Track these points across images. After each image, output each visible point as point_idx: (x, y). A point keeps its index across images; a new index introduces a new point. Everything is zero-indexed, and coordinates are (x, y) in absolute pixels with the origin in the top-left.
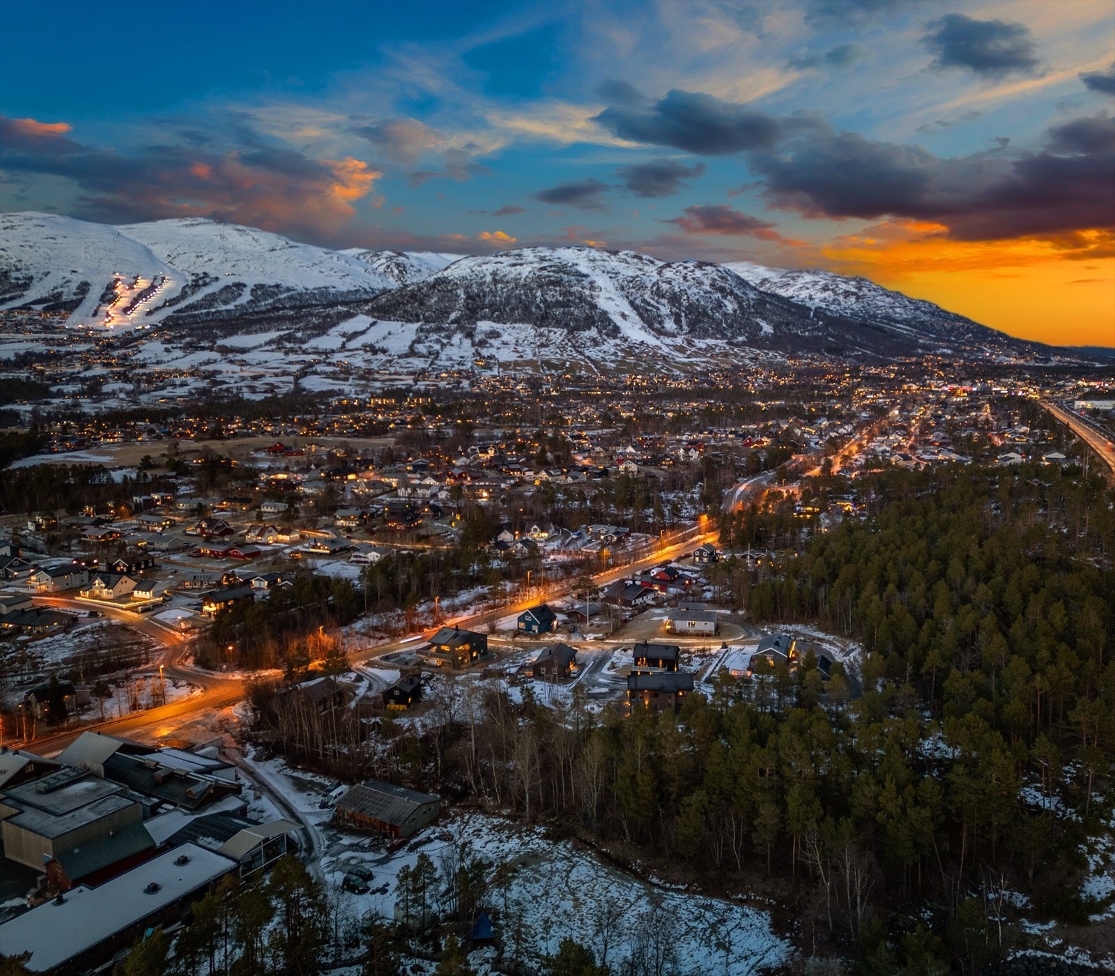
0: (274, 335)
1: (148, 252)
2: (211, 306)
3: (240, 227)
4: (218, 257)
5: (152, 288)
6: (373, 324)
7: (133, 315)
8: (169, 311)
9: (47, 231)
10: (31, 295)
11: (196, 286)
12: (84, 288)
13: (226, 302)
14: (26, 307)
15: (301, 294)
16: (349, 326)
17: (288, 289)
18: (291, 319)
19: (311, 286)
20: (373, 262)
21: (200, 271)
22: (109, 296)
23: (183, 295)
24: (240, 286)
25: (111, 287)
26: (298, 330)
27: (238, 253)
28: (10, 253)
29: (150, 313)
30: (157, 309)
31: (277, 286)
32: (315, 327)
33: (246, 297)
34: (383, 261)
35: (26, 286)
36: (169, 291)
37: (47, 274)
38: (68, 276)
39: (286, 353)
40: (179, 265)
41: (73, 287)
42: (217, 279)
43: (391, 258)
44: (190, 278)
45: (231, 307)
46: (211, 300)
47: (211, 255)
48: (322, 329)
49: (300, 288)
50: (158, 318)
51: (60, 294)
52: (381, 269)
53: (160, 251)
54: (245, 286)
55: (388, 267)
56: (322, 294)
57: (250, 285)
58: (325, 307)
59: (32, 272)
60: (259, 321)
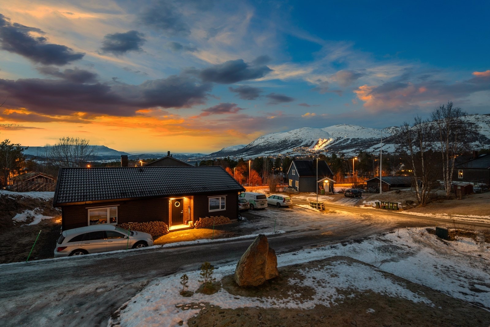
0: (354, 149)
1: (328, 133)
2: (340, 144)
3: (350, 125)
4: (344, 133)
5: (327, 141)
6: (385, 145)
7: (321, 147)
8: (330, 146)
9: (307, 131)
10: (302, 144)
11: (337, 140)
12: (313, 142)
13: (344, 143)
14: (300, 147)
15: (364, 140)
16: (376, 146)
17: (361, 139)
18: (360, 146)
19: (368, 138)
20: (388, 130)
21: (339, 137)
22: (317, 143)
23: (334, 142)
24: (348, 139)
25: (318, 141)
26: (361, 148)
27: (349, 131)
28: (300, 136)
29: (325, 147)
30: (327, 145)
31: (358, 138)
32: (366, 147)
33: (349, 141)
34: (391, 130)
35: (301, 143)
36: (331, 142)
37: (306, 140)
38: (310, 140)
39: (356, 153)
40: (334, 136)
41: (310, 142)
42: (343, 138)
43: (394, 129)
44: (336, 138)
45: (345, 144)
46: (341, 142)
47: (342, 133)
48: (368, 147)
49: (364, 138)
50: (326, 148)
51: (307, 144)
52: (390, 132)
53: (330, 133)
54: (349, 139)
55: (393, 131)
56: (371, 140)
57: (351, 138)
58: (370, 142)
59: (303, 140)
60: (351, 147)
